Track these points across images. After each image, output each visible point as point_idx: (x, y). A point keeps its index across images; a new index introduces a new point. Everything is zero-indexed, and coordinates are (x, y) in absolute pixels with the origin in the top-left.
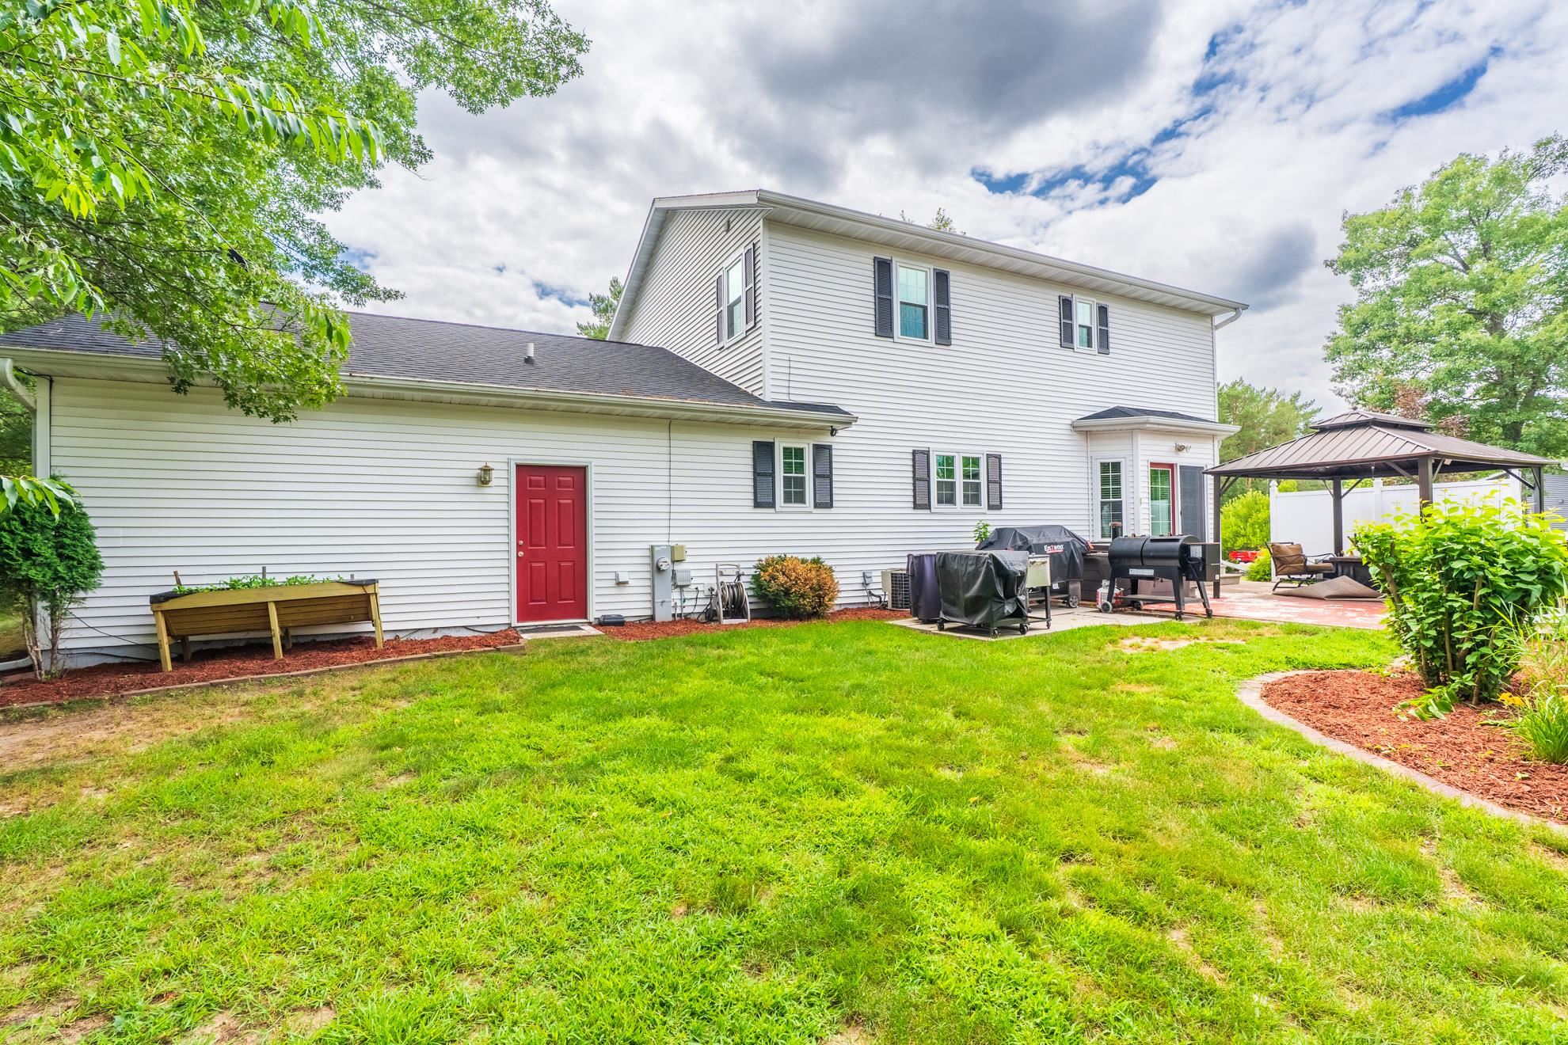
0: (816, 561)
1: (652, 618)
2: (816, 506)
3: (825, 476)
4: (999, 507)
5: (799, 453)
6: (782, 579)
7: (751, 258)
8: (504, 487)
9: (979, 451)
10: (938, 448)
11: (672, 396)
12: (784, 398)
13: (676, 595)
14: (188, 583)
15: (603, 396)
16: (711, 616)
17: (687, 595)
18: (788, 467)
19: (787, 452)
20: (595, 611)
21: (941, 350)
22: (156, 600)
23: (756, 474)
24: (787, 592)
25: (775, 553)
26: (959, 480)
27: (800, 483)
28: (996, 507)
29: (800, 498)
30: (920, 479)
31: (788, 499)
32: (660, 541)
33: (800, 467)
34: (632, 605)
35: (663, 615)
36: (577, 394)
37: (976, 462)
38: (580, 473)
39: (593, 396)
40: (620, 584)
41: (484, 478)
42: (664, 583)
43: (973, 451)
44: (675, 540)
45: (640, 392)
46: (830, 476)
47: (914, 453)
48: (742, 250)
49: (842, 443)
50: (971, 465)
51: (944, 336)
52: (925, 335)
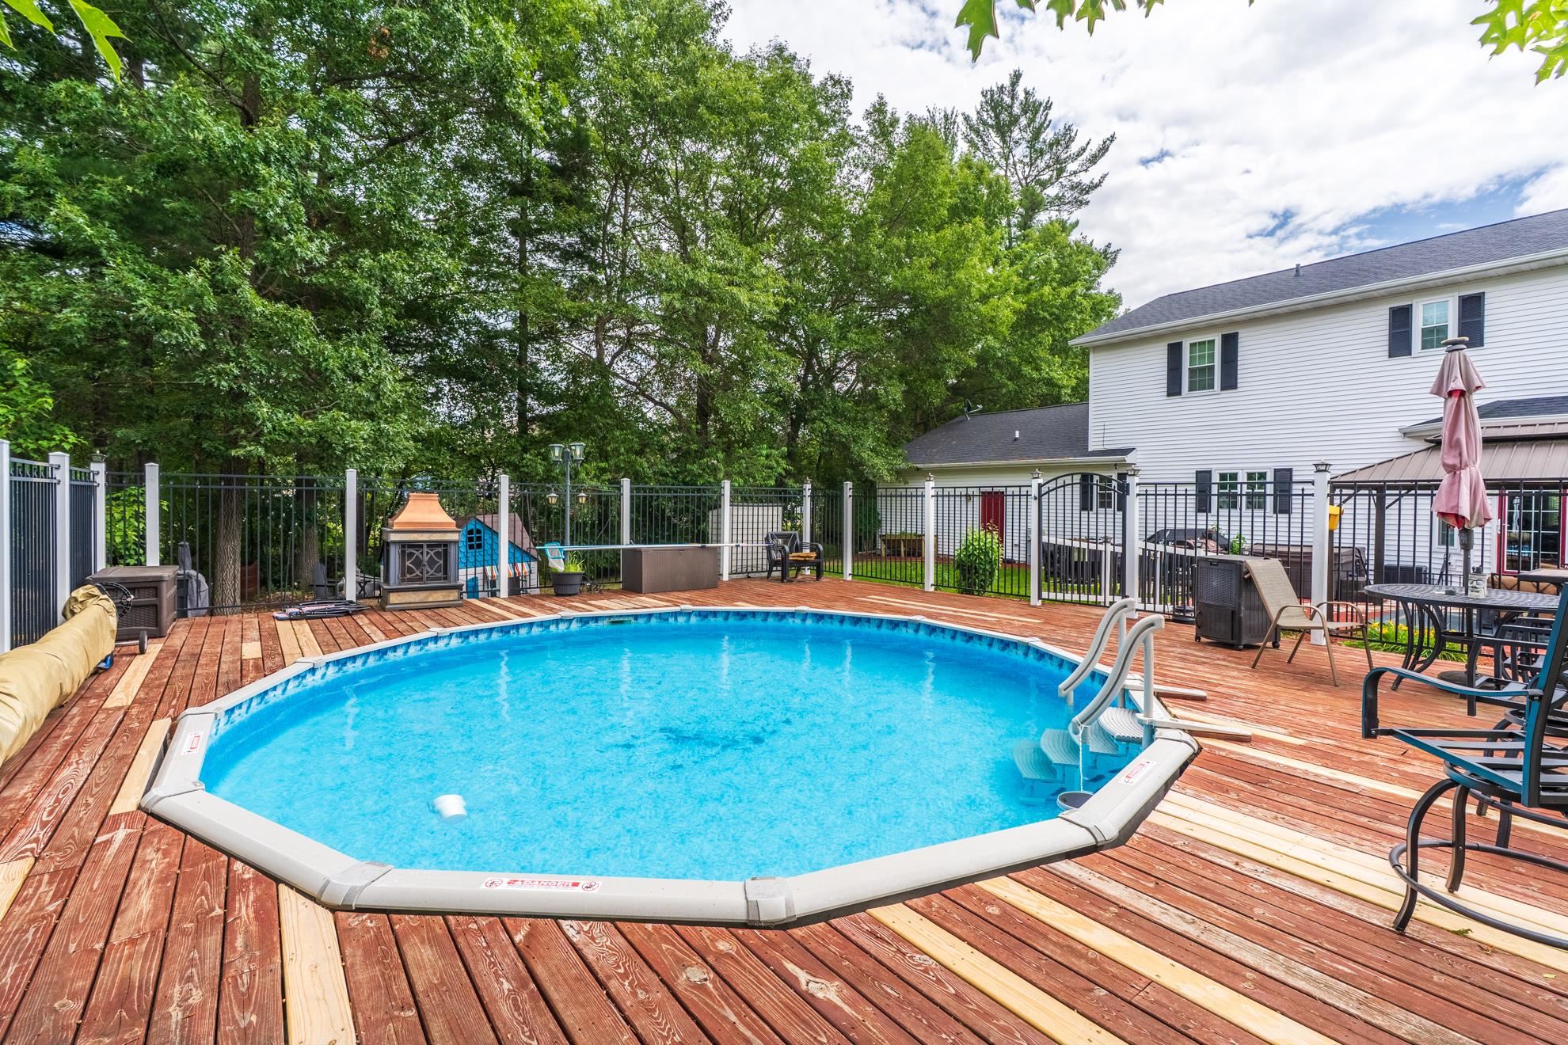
2: (1119, 510)
4: (1288, 512)
5: (1109, 479)
8: (977, 501)
9: (1267, 466)
12: (1101, 448)
18: (1102, 487)
19: (1102, 479)
21: (1227, 393)
23: (1082, 492)
26: (1242, 489)
27: (1110, 496)
28: (1283, 511)
29: (1110, 505)
30: (1202, 492)
31: (1102, 505)
33: (1110, 487)
37: (1262, 475)
38: (1002, 494)
40: (1016, 545)
43: (1257, 467)
47: (1198, 473)
50: (1256, 479)
51: (1230, 382)
52: (1212, 387)
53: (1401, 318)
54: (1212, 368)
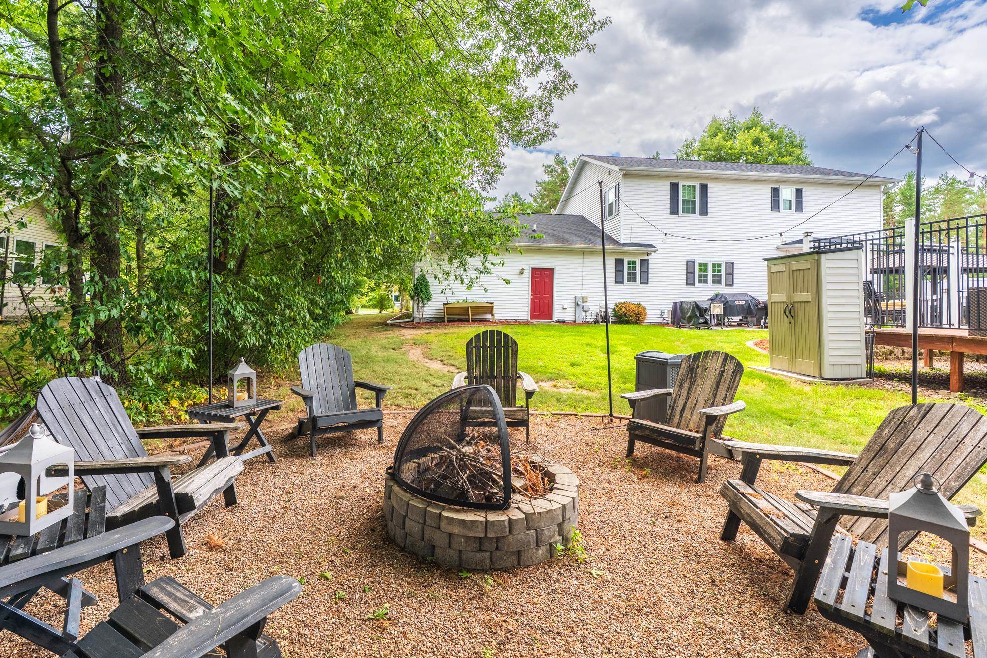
0: (639, 304)
1: (575, 321)
2: (641, 283)
3: (645, 272)
4: (732, 285)
5: (634, 263)
6: (623, 310)
7: (617, 187)
8: (528, 275)
9: (722, 260)
10: (699, 260)
11: (584, 244)
12: (629, 242)
13: (584, 314)
14: (450, 301)
15: (561, 245)
16: (596, 322)
17: (588, 314)
18: (629, 268)
19: (629, 263)
20: (555, 318)
21: (703, 217)
22: (444, 304)
23: (616, 271)
24: (625, 315)
25: (623, 301)
26: (710, 273)
27: (634, 274)
28: (730, 284)
29: (634, 280)
30: (690, 273)
31: (629, 280)
32: (579, 294)
33: (634, 268)
34: (568, 316)
35: (579, 320)
36: (552, 245)
37: (720, 265)
38: (551, 271)
39: (557, 245)
40: (564, 309)
41: (522, 273)
42: (579, 309)
43: (717, 260)
44: (584, 294)
45: (573, 242)
46: (647, 272)
47: (687, 262)
48: (614, 184)
49: (652, 259)
50: (717, 267)
51: (704, 212)
52: (694, 212)
53: (775, 192)
54: (694, 202)
